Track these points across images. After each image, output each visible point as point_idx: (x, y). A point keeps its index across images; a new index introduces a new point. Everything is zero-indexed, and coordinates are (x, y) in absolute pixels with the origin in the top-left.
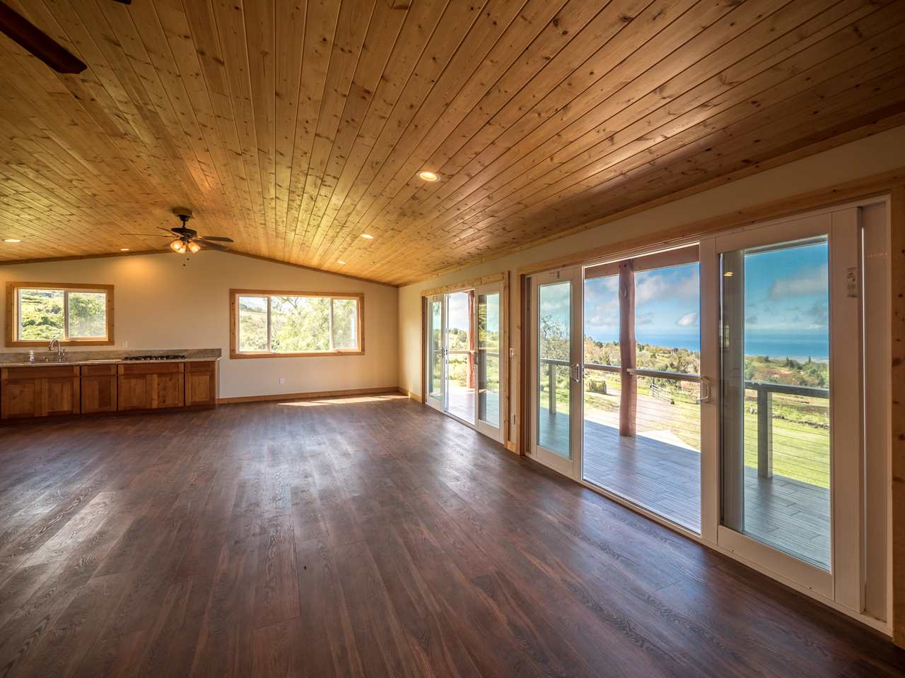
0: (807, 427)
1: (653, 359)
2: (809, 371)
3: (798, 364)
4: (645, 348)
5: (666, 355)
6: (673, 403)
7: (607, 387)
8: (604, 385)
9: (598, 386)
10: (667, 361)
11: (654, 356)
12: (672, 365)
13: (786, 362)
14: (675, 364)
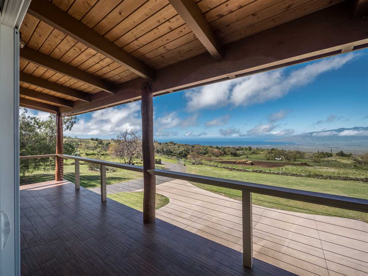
0: (224, 169)
1: (179, 148)
2: (222, 150)
3: (219, 148)
4: (176, 144)
5: (183, 147)
6: (185, 165)
7: (161, 161)
8: (160, 160)
9: (158, 161)
10: (183, 149)
11: (179, 147)
12: (185, 150)
13: (216, 147)
14: (186, 150)
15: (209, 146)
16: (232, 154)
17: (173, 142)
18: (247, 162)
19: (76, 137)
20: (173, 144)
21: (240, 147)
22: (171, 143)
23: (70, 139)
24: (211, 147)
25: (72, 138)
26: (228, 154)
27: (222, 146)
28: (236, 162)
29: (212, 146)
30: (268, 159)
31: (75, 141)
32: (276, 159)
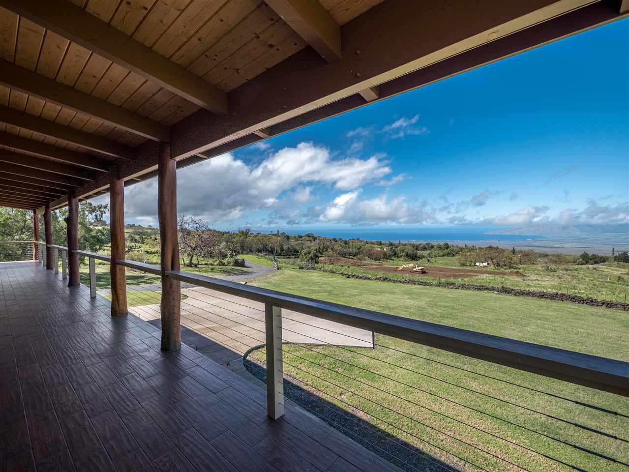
4: (317, 238)
6: (278, 269)
7: (246, 263)
8: (243, 261)
9: (240, 262)
15: (377, 242)
16: (407, 255)
17: (312, 234)
18: (415, 269)
19: (150, 226)
20: (311, 239)
21: (428, 244)
22: (309, 236)
23: (140, 230)
24: (380, 244)
25: (143, 228)
26: (401, 256)
27: (401, 242)
28: (397, 268)
29: (383, 242)
30: (464, 265)
31: (147, 232)
32: (477, 264)
